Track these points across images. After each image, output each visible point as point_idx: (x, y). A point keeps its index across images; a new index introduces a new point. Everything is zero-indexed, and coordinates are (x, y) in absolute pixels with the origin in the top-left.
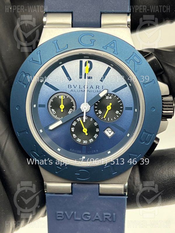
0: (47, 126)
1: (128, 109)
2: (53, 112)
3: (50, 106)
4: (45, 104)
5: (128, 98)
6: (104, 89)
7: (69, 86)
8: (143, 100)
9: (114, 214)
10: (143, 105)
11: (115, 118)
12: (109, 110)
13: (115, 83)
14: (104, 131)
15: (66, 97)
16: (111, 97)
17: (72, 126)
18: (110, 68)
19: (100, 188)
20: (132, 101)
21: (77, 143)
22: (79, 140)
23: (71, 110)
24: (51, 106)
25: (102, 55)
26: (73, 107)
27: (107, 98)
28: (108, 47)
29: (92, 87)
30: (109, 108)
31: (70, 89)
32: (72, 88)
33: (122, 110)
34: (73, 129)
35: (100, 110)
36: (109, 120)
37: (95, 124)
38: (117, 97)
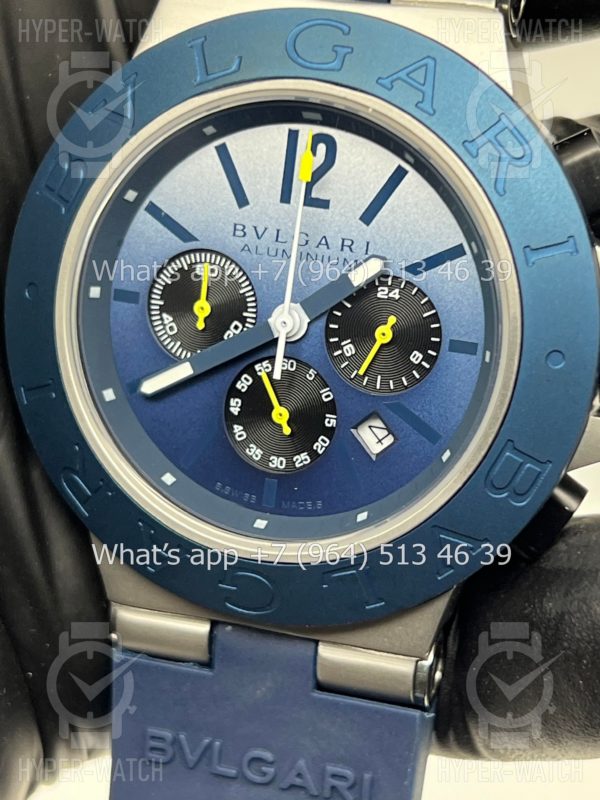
0: (135, 377)
1: (458, 347)
2: (167, 328)
3: (157, 302)
4: (138, 291)
5: (466, 303)
6: (370, 253)
7: (235, 229)
8: (515, 318)
9: (367, 776)
10: (515, 336)
11: (403, 379)
12: (382, 346)
13: (420, 237)
14: (356, 427)
16: (397, 291)
17: (234, 392)
18: (406, 172)
19: (319, 661)
20: (481, 319)
21: (245, 465)
22: (255, 453)
23: (236, 327)
24: (162, 303)
25: (370, 110)
26: (245, 314)
28: (399, 82)
29: (327, 244)
30: (384, 334)
31: (240, 242)
32: (246, 239)
33: (438, 351)
34: (237, 403)
35: (349, 341)
36: (378, 387)
37: (323, 396)
38: (421, 293)
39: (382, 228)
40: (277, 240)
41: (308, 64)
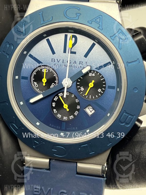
0: (28, 98)
1: (111, 87)
2: (35, 85)
3: (32, 79)
4: (27, 76)
5: (112, 76)
7: (52, 60)
8: (125, 80)
10: (125, 84)
11: (96, 96)
12: (91, 88)
13: (99, 60)
14: (85, 108)
15: (49, 70)
16: (94, 74)
17: (53, 101)
18: (95, 44)
19: (77, 167)
20: (116, 80)
21: (57, 119)
22: (59, 116)
23: (53, 85)
24: (34, 79)
25: (86, 29)
26: (55, 81)
27: (90, 75)
28: (93, 22)
29: (76, 63)
30: (91, 85)
31: (54, 63)
33: (105, 89)
34: (54, 104)
35: (82, 87)
36: (90, 98)
37: (76, 101)
38: (100, 74)
39: (90, 59)
40: (63, 62)
41: (70, 18)
